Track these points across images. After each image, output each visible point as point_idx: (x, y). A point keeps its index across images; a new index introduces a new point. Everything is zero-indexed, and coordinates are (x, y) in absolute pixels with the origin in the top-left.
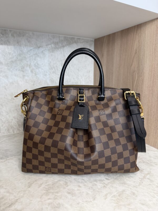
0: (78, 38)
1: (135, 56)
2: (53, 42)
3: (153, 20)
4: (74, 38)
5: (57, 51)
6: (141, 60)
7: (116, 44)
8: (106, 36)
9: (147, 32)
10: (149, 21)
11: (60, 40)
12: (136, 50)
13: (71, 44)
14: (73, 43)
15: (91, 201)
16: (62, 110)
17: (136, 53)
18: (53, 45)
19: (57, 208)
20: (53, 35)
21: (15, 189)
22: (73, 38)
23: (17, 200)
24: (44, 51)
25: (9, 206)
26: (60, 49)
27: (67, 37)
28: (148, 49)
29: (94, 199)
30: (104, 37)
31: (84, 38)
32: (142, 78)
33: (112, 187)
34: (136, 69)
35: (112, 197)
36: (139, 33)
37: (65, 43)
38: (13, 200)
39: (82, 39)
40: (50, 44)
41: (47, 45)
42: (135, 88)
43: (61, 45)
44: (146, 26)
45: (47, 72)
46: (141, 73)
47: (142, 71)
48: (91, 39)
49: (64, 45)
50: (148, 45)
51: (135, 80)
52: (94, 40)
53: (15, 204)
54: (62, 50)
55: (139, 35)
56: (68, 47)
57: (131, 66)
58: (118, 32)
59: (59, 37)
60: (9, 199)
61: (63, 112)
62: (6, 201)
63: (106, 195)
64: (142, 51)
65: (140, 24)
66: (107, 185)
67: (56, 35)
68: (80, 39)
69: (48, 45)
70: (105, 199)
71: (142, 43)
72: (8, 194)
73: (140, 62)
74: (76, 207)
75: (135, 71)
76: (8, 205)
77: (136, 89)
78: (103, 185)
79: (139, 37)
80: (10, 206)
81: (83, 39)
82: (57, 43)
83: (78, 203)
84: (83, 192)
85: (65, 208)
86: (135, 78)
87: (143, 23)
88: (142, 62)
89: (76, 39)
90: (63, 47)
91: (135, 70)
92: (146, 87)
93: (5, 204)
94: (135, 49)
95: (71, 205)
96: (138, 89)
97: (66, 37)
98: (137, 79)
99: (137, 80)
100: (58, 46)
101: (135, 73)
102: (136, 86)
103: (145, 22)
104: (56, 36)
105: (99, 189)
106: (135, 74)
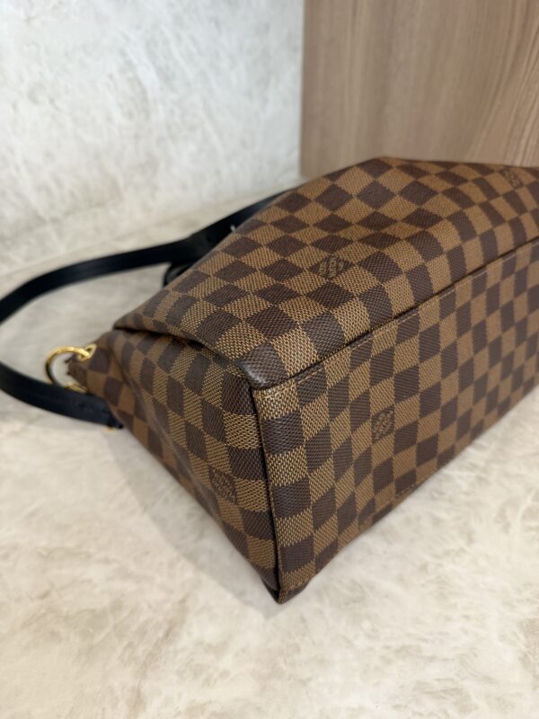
15: (462, 550)
19: (354, 602)
21: (147, 553)
23: (183, 601)
25: (167, 635)
29: (470, 540)
33: (507, 475)
35: (524, 517)
38: (168, 606)
53: (183, 621)
60: (150, 607)
62: (143, 618)
63: (502, 514)
66: (484, 470)
70: (506, 528)
72: (130, 586)
74: (423, 585)
76: (161, 634)
78: (473, 474)
80: (170, 635)
83: (424, 568)
84: (418, 518)
85: (387, 596)
93: (142, 632)
95: (401, 580)
105: (467, 494)
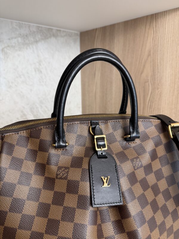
0: (58, 30)
1: (147, 59)
2: (21, 35)
3: (177, 8)
4: (52, 29)
5: (27, 49)
6: (158, 65)
7: (116, 41)
8: (99, 28)
9: (167, 25)
10: (170, 10)
11: (31, 31)
12: (150, 52)
13: (48, 38)
14: (50, 37)
16: (66, 168)
17: (149, 55)
18: (20, 39)
20: (19, 23)
22: (50, 29)
24: (5, 49)
26: (31, 46)
27: (42, 27)
28: (169, 51)
30: (96, 29)
31: (67, 30)
32: (158, 92)
34: (149, 78)
36: (154, 26)
37: (39, 36)
39: (63, 31)
40: (15, 38)
41: (9, 39)
42: (148, 104)
43: (32, 39)
44: (166, 17)
45: (12, 83)
46: (158, 84)
47: (159, 82)
48: (76, 32)
49: (38, 39)
50: (169, 45)
51: (148, 93)
52: (79, 33)
54: (34, 47)
55: (154, 29)
56: (43, 42)
57: (142, 73)
58: (118, 24)
59: (29, 27)
61: (68, 172)
64: (159, 53)
65: (155, 14)
67: (23, 23)
68: (60, 30)
69: (12, 38)
71: (159, 41)
73: (157, 68)
75: (148, 82)
77: (150, 105)
79: (154, 32)
81: (65, 31)
82: (26, 36)
86: (148, 91)
87: (161, 12)
88: (159, 68)
89: (54, 31)
90: (37, 42)
91: (148, 80)
92: (165, 104)
94: (147, 49)
96: (153, 106)
97: (39, 27)
98: (151, 92)
99: (151, 94)
100: (29, 41)
101: (147, 84)
102: (150, 102)
103: (165, 12)
104: (25, 24)
106: (149, 85)
